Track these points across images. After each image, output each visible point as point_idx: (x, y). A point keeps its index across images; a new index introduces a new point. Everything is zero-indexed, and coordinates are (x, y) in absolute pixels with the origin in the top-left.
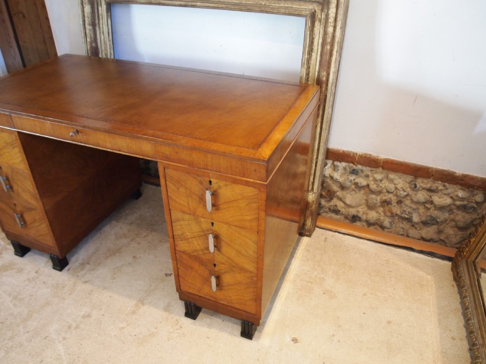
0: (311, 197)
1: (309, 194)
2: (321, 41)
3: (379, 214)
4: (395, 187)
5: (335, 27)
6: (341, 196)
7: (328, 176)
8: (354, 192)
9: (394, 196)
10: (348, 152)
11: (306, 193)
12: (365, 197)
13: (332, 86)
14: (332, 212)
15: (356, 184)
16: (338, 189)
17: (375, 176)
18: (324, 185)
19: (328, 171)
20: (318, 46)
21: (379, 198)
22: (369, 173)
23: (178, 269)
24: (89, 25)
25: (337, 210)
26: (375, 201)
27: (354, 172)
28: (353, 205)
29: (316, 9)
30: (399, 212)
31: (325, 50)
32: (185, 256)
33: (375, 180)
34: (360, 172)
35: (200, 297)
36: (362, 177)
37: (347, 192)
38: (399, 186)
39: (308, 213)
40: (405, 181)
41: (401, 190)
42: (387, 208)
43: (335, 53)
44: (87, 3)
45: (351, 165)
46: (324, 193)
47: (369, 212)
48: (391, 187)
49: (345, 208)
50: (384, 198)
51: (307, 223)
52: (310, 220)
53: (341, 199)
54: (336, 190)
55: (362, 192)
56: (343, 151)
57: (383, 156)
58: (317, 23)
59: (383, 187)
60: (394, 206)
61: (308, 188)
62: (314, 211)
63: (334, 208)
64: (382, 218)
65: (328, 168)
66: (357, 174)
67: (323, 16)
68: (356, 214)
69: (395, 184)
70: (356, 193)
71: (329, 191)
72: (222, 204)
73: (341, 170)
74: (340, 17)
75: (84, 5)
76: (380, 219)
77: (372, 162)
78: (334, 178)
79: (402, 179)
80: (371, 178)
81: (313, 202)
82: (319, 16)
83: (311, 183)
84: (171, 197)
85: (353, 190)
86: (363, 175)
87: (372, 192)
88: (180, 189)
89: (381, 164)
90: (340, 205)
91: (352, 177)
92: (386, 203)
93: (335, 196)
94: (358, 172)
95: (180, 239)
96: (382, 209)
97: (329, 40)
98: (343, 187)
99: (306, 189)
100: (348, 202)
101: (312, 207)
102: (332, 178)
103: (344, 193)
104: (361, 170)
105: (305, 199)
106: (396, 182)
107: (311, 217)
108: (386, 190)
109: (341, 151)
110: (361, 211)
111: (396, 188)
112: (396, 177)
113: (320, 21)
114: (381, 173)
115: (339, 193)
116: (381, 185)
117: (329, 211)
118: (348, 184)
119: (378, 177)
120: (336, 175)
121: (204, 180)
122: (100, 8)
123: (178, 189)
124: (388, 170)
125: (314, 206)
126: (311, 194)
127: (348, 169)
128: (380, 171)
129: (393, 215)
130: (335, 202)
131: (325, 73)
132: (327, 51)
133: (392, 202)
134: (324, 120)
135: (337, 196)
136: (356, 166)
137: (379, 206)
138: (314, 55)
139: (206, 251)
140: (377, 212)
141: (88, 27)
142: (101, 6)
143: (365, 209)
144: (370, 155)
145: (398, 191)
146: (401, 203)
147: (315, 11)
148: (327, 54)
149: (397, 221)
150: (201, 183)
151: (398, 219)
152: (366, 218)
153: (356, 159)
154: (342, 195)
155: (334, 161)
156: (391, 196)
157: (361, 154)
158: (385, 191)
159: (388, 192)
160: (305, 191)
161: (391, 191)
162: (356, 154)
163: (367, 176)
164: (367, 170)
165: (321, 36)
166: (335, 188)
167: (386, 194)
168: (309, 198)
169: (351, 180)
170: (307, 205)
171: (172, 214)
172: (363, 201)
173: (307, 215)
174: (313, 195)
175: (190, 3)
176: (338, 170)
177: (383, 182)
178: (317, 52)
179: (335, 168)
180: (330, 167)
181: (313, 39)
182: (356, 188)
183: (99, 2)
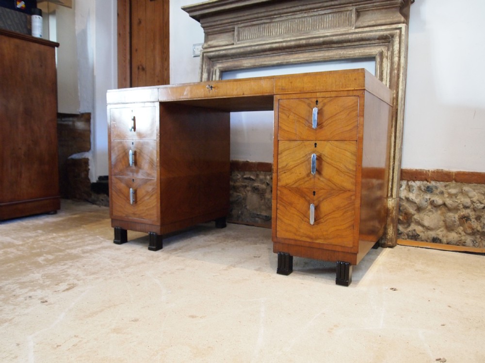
0: (391, 203)
1: (389, 200)
2: (388, 71)
3: (460, 234)
4: (471, 201)
5: (399, 57)
6: (418, 219)
7: (404, 198)
8: (431, 213)
9: (471, 211)
10: (421, 170)
11: (385, 200)
12: (443, 218)
13: (401, 101)
14: (411, 239)
15: (432, 203)
16: (415, 212)
17: (450, 191)
18: (401, 208)
19: (403, 194)
20: (387, 76)
21: (457, 216)
22: (443, 189)
23: (277, 209)
25: (416, 234)
26: (453, 219)
27: (429, 190)
28: (432, 226)
29: (383, 50)
30: (479, 228)
31: (393, 75)
32: (286, 191)
33: (451, 195)
34: (434, 189)
35: (296, 240)
36: (437, 195)
37: (425, 213)
38: (475, 199)
39: (389, 220)
40: (479, 192)
41: (477, 202)
42: (466, 225)
43: (401, 75)
44: (206, 72)
45: (425, 182)
46: (401, 218)
47: (449, 234)
48: (467, 201)
49: (424, 232)
50: (462, 214)
51: (389, 232)
52: (392, 228)
53: (419, 223)
54: (413, 213)
55: (439, 212)
56: (416, 170)
57: (454, 168)
58: (385, 60)
59: (459, 202)
60: (474, 222)
61: (387, 195)
62: (394, 217)
63: (412, 233)
64: (463, 238)
65: (403, 190)
66: (432, 192)
67: (389, 53)
68: (435, 236)
69: (470, 198)
70: (433, 213)
71: (406, 214)
72: (326, 120)
73: (416, 191)
74: (403, 49)
75: (203, 73)
76: (461, 240)
77: (444, 177)
78: (410, 199)
79: (477, 191)
80: (446, 195)
81: (393, 208)
82: (386, 55)
83: (389, 189)
84: (281, 127)
85: (430, 211)
86: (437, 192)
87: (449, 210)
88: (290, 116)
89: (454, 177)
90: (419, 229)
91: (428, 196)
92: (465, 219)
93: (413, 220)
94: (432, 189)
95: (283, 172)
96: (461, 228)
97: (396, 66)
98: (419, 209)
99: (386, 196)
100: (426, 223)
101: (392, 213)
102: (408, 199)
103: (422, 215)
104: (435, 186)
105: (384, 207)
106: (471, 194)
107: (392, 225)
108: (463, 205)
109: (414, 170)
110: (440, 233)
111: (473, 202)
112: (471, 189)
113: (387, 58)
114: (455, 188)
115: (416, 217)
116: (456, 201)
117: (408, 238)
118: (424, 204)
119: (453, 191)
120: (412, 196)
121: (311, 102)
122: (214, 76)
123: (288, 117)
124: (462, 182)
125: (394, 212)
126: (391, 199)
127: (423, 188)
128: (454, 185)
129: (474, 233)
130: (413, 227)
131: (395, 91)
132: (395, 74)
133: (471, 218)
134: (397, 129)
135: (414, 219)
136: (430, 182)
137: (459, 226)
139: (307, 179)
140: (457, 233)
142: (215, 75)
143: (445, 232)
144: (442, 170)
145: (475, 204)
146: (480, 219)
147: (383, 52)
148: (395, 77)
149: (480, 240)
150: (309, 105)
151: (480, 237)
152: (447, 240)
153: (429, 175)
154: (420, 217)
155: (408, 181)
156: (468, 211)
157: (433, 170)
158: (461, 206)
159: (466, 207)
160: (385, 198)
161: (467, 205)
162: (429, 171)
163: (442, 193)
164: (440, 185)
165: (389, 67)
166: (412, 210)
167: (464, 210)
168: (389, 205)
169: (427, 199)
170: (387, 211)
171: (279, 146)
172: (442, 223)
173: (388, 223)
174: (393, 200)
176: (413, 190)
177: (458, 198)
178: (387, 80)
179: (410, 189)
180: (405, 189)
181: (382, 71)
182: (432, 208)
183: (214, 72)
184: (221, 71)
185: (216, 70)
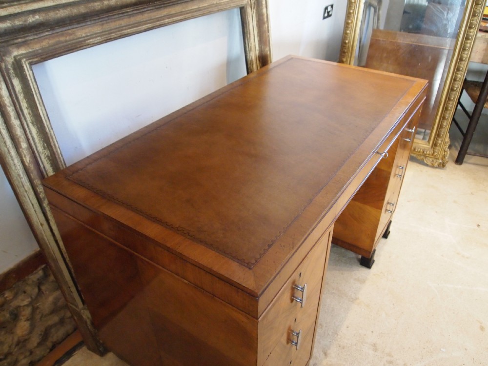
183: (12, 71)
184: (31, 64)
185: (13, 63)
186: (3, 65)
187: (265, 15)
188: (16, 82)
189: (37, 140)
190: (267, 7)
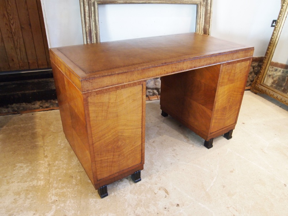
2: (204, 13)
20: (202, 15)
24: (88, 17)
43: (211, 17)
67: (204, 3)
113: (203, 5)
132: (208, 16)
138: (201, 19)
141: (87, 18)
142: (94, 6)
175: (148, 2)
181: (200, 13)
183: (92, 4)
184: (98, 4)
185: (93, 2)
186: (90, 2)
187: (209, 10)
188: (92, 8)
189: (93, 27)
190: (211, 7)
